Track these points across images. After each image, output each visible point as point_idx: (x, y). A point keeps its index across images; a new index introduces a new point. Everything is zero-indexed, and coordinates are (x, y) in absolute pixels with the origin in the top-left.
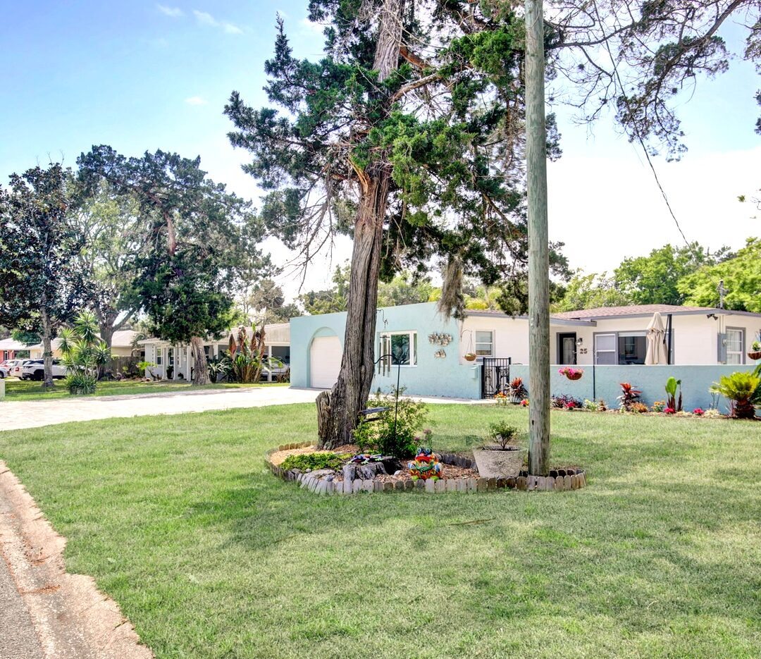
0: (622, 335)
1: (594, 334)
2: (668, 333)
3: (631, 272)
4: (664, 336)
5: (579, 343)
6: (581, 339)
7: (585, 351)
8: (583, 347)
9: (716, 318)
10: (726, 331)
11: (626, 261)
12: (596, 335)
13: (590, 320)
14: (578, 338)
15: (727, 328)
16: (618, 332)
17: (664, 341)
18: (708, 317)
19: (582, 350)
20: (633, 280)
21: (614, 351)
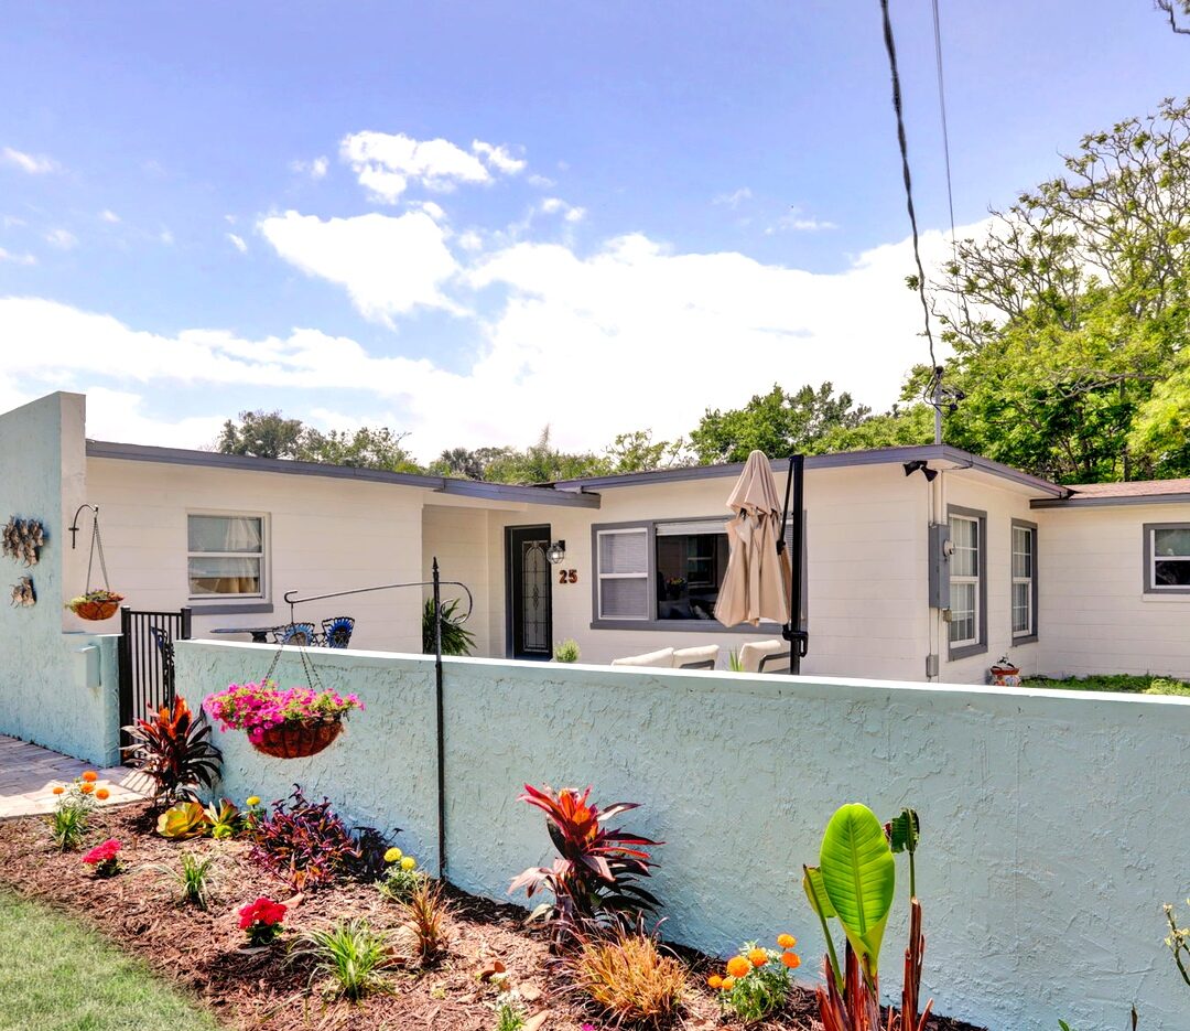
0: (665, 531)
1: (595, 528)
2: (790, 522)
3: (718, 437)
4: (777, 528)
5: (555, 555)
6: (562, 545)
7: (570, 576)
8: (566, 565)
9: (931, 475)
10: (949, 518)
11: (708, 417)
12: (599, 533)
13: (577, 490)
14: (554, 540)
15: (952, 509)
16: (655, 523)
17: (780, 546)
18: (909, 470)
19: (564, 572)
20: (723, 450)
21: (645, 575)
